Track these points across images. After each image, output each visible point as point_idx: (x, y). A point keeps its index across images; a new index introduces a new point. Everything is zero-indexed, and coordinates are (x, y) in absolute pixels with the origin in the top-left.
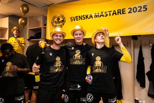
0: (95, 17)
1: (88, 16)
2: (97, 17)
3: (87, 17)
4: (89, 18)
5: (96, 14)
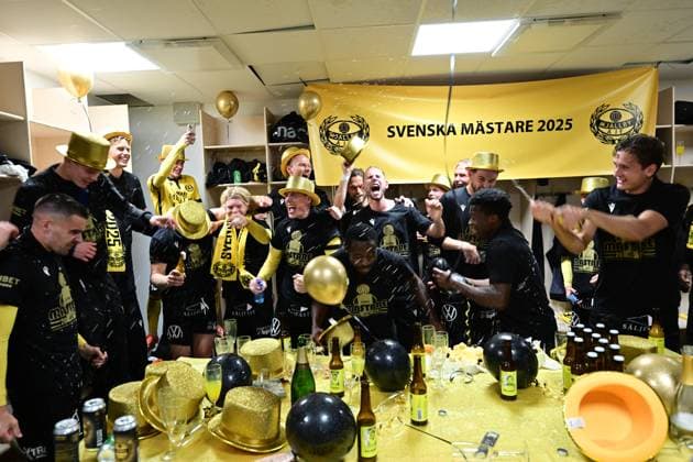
0: (462, 134)
1: (443, 129)
4: (446, 133)
5: (464, 125)
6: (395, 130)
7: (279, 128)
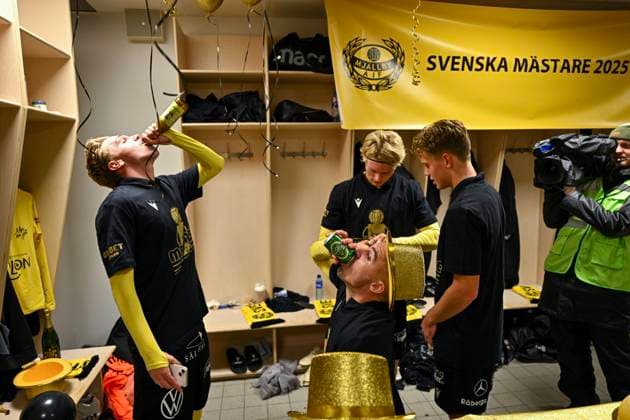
0: (515, 70)
1: (494, 63)
2: (520, 69)
3: (490, 64)
4: (496, 68)
5: (517, 60)
6: (436, 61)
7: (284, 51)
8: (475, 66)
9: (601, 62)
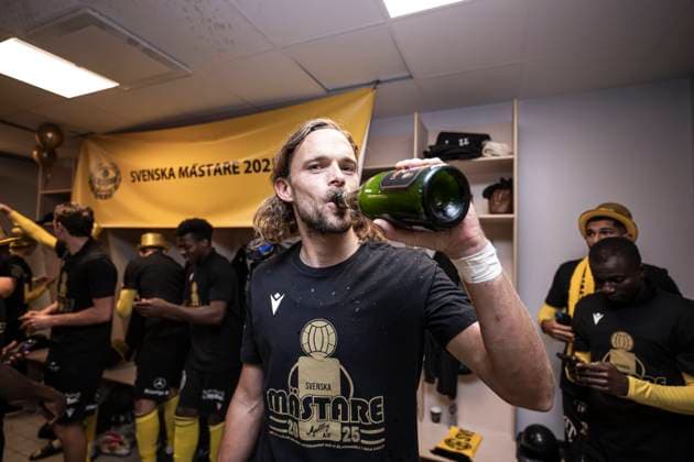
0: (180, 177)
1: (166, 173)
2: (183, 176)
3: (163, 173)
4: (168, 176)
5: (181, 169)
6: (135, 175)
8: (156, 176)
9: (248, 162)
